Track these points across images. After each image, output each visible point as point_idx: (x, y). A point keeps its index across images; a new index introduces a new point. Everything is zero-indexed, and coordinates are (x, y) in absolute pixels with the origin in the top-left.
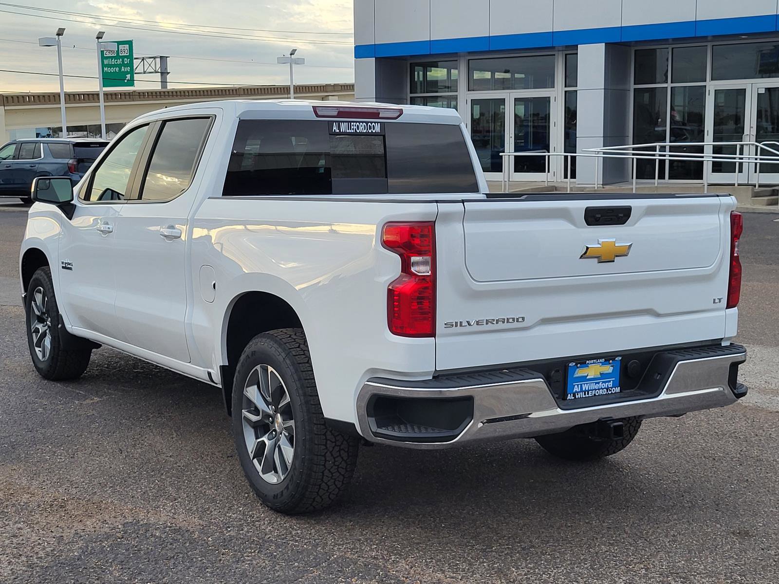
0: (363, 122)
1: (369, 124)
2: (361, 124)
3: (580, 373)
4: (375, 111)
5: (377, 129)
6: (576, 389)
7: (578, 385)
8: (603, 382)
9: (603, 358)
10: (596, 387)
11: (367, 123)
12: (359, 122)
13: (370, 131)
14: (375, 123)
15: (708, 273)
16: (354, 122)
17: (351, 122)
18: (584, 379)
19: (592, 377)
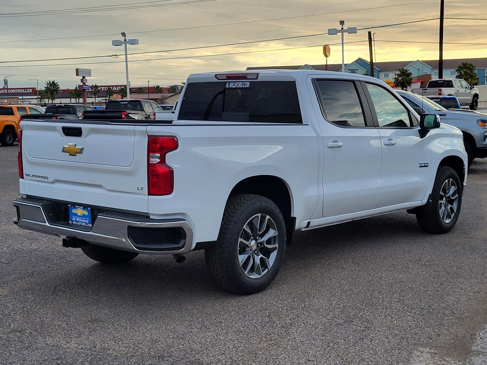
0: (241, 82)
1: (244, 82)
2: (240, 83)
3: (74, 211)
4: (245, 75)
5: (248, 85)
6: (73, 219)
7: (74, 217)
8: (84, 219)
9: (82, 206)
10: (82, 221)
11: (243, 82)
12: (239, 82)
13: (244, 87)
14: (247, 82)
15: (129, 170)
16: (236, 82)
17: (235, 82)
18: (76, 214)
19: (79, 215)
